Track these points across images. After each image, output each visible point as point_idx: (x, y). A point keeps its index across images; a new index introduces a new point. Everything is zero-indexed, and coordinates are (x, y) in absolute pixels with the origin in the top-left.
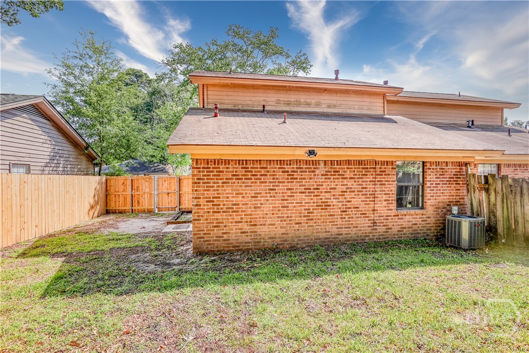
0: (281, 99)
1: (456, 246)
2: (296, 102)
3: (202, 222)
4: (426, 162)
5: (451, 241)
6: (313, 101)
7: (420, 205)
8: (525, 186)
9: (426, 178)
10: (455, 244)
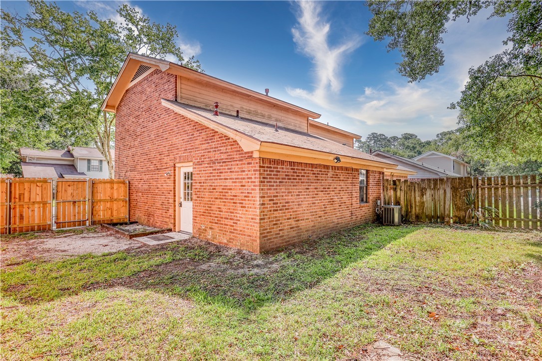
0: (244, 107)
1: (391, 223)
2: (254, 112)
3: (266, 221)
4: (369, 171)
5: (388, 221)
6: (267, 114)
7: (365, 200)
8: (416, 186)
9: (369, 181)
10: (390, 223)
